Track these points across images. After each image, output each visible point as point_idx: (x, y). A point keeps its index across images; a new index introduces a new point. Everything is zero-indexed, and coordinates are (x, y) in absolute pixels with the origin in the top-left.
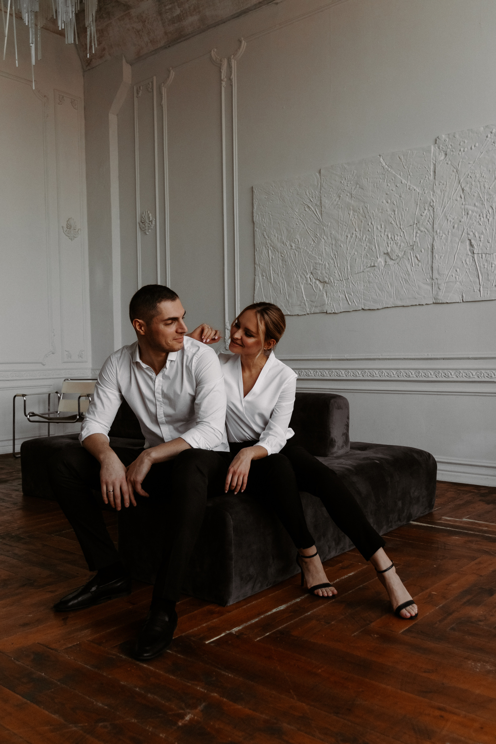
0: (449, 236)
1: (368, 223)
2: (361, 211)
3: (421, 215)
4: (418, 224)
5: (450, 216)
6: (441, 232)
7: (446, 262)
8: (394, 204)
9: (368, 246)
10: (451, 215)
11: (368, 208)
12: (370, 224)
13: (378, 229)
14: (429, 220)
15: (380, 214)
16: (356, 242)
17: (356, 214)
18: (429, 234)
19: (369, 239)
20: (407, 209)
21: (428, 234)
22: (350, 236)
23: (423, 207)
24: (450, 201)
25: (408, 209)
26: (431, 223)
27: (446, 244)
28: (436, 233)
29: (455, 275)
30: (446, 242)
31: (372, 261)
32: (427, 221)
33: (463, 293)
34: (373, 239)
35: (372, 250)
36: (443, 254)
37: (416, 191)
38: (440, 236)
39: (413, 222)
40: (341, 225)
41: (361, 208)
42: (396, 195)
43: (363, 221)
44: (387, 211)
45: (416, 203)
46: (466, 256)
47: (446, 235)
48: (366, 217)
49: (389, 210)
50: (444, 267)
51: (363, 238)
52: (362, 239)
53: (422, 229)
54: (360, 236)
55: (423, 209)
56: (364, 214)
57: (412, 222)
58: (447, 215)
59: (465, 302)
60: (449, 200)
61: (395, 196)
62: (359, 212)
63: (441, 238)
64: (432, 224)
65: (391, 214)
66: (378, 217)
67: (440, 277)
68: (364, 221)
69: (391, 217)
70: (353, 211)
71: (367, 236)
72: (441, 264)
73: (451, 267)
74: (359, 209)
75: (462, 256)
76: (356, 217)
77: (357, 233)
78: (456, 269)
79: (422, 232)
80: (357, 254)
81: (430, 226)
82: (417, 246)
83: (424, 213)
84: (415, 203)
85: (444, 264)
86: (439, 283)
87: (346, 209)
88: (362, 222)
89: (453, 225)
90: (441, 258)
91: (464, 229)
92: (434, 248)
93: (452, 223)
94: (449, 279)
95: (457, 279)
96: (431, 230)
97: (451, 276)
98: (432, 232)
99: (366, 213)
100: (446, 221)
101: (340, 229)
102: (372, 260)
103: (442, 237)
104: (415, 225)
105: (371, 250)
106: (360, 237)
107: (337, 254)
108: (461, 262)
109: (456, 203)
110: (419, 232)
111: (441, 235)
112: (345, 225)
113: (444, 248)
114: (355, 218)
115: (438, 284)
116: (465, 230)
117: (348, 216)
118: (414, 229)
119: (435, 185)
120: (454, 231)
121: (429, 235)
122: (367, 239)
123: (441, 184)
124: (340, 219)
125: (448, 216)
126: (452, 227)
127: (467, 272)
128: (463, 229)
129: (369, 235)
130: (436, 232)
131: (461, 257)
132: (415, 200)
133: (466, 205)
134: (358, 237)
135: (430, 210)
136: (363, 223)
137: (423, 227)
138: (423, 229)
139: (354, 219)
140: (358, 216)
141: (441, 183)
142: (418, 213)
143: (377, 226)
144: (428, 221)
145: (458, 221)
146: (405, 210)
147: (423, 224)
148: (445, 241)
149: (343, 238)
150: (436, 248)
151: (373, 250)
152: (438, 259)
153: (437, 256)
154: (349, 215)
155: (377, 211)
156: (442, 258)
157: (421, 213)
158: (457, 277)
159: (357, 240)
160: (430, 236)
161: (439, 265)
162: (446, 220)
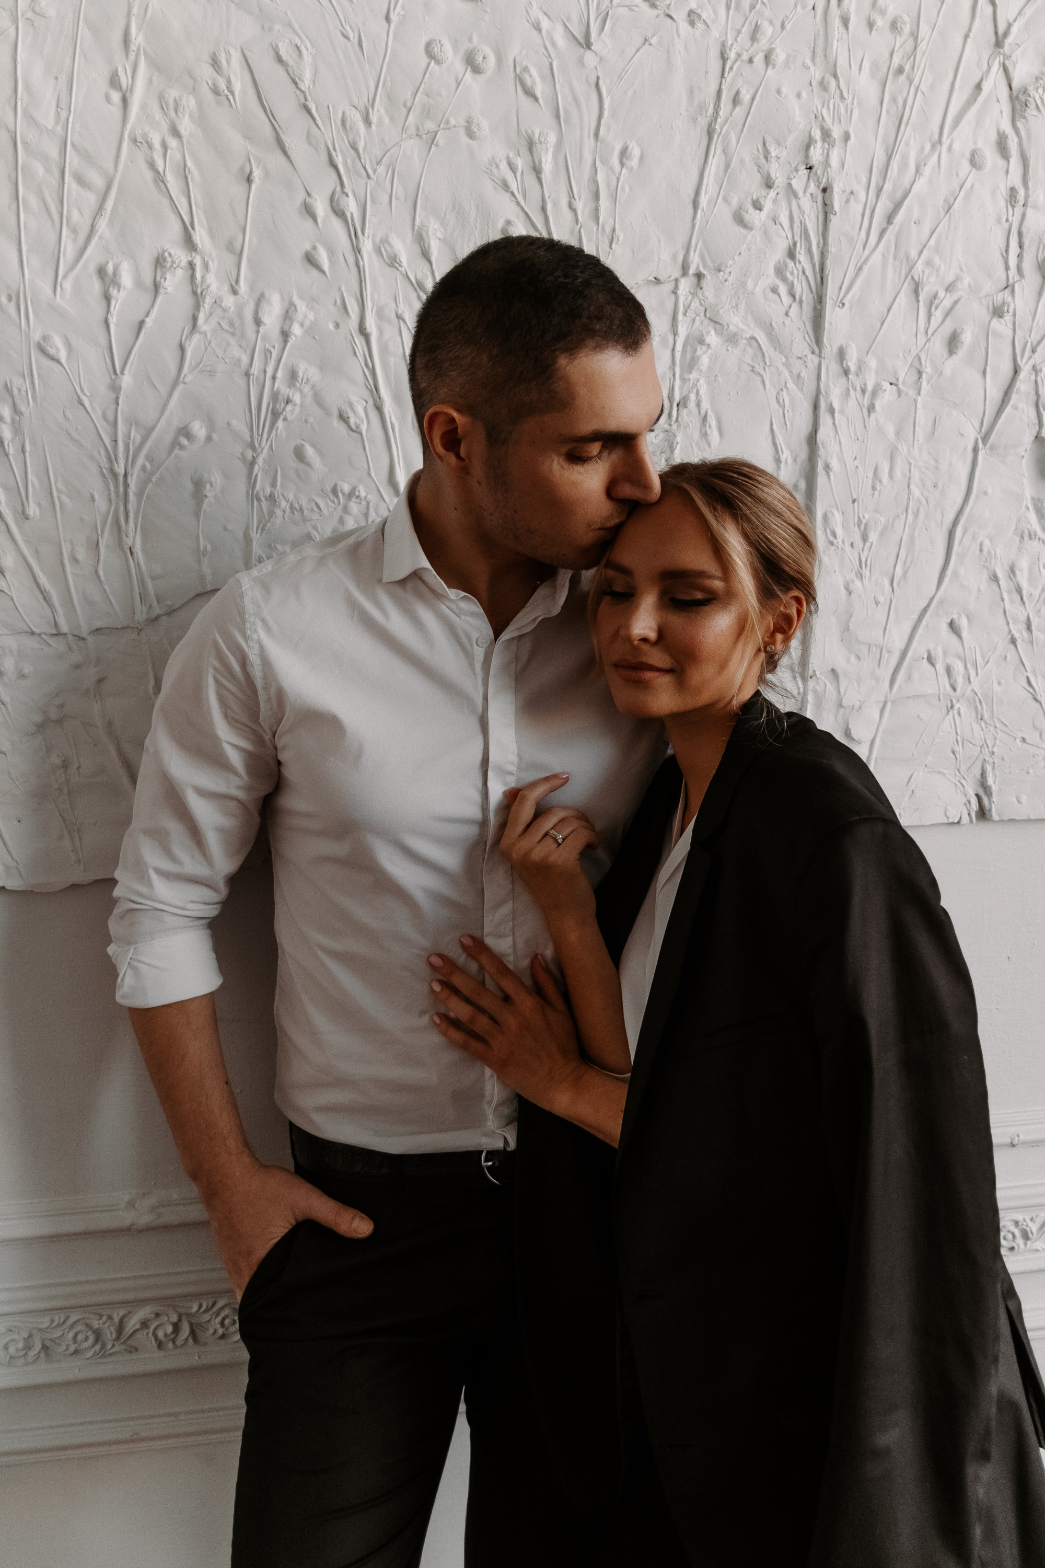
0: (919, 399)
1: (301, 196)
2: (237, 87)
3: (739, 219)
4: (708, 282)
5: (929, 263)
6: (873, 363)
7: (899, 571)
8: (530, 94)
9: (307, 389)
10: (937, 260)
11: (308, 76)
12: (321, 208)
13: (393, 262)
14: (791, 264)
15: (412, 148)
16: (196, 337)
17: (190, 102)
18: (787, 365)
19: (311, 331)
20: (636, 152)
21: (781, 367)
22: (138, 283)
23: (747, 159)
24: (935, 157)
25: (642, 158)
26: (798, 289)
27: (903, 449)
28: (834, 367)
29: (945, 653)
30: (898, 434)
31: (346, 510)
32: (771, 271)
33: (989, 768)
34: (359, 341)
35: (343, 418)
36: (876, 511)
37: (699, 25)
38: (864, 391)
39: (674, 257)
40: (40, 170)
41: (236, 56)
42: (545, 24)
43: (257, 174)
44: (471, 135)
45: (703, 122)
46: (1017, 539)
47: (899, 392)
48: (286, 139)
49: (484, 127)
50: (881, 599)
51: (265, 319)
52: (258, 322)
53: (735, 321)
54: (235, 292)
55: (750, 184)
56: (270, 115)
57: (666, 256)
58: (914, 254)
59: (1001, 821)
60: (928, 147)
61: (539, 30)
62: (216, 92)
63: (866, 402)
64: (808, 299)
65: (504, 166)
66: (392, 167)
67: (853, 659)
68: (267, 175)
69: (506, 186)
70: (155, 65)
71: (302, 307)
72: (866, 581)
73: (924, 605)
74: (215, 63)
75: (991, 540)
76: (186, 126)
77: (198, 261)
78: (955, 617)
79: (732, 339)
80: (209, 439)
81: (795, 307)
82: (696, 435)
83: (758, 206)
84: (694, 120)
85: (887, 583)
86: (851, 697)
87: (84, 31)
88: (249, 180)
89: (947, 329)
90: (865, 538)
91: (1016, 371)
92: (827, 468)
93: (938, 315)
94: (909, 677)
95: (960, 681)
96: (800, 343)
97: (925, 662)
98: (810, 356)
99: (286, 109)
100: (902, 294)
101: (33, 201)
102: (351, 495)
103: (874, 393)
104: (685, 285)
105: (336, 422)
106: (229, 301)
107: (15, 410)
108: (985, 576)
109: (968, 185)
110: (712, 338)
111: (870, 388)
112: (80, 180)
113: (885, 477)
114: (175, 133)
115: (840, 705)
116: (1022, 375)
117: (108, 99)
118: (680, 316)
119: (837, 23)
120: (951, 365)
121: (786, 373)
122: (297, 330)
123: (879, 22)
124: (30, 119)
125: (920, 265)
126: (938, 345)
127: (1013, 641)
128: (1006, 368)
129: (312, 301)
130: (841, 355)
131: (987, 543)
132: (691, 93)
133: (1035, 207)
134: (217, 303)
135: (801, 194)
136: (254, 186)
137: (742, 307)
138: (740, 325)
139: (173, 143)
140: (201, 119)
141: (883, 13)
142: (713, 202)
143: (385, 241)
144: (780, 272)
145: (980, 311)
146: (615, 160)
147: (743, 285)
148: (890, 430)
149: (68, 285)
150: (835, 464)
151: (352, 421)
152: (847, 546)
153: (837, 520)
154: (116, 97)
155: (387, 120)
156: (873, 537)
157: (735, 202)
158: (958, 667)
159: (201, 317)
160: (791, 385)
161: (858, 583)
162: (907, 287)
